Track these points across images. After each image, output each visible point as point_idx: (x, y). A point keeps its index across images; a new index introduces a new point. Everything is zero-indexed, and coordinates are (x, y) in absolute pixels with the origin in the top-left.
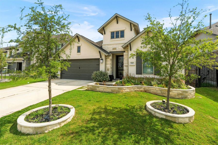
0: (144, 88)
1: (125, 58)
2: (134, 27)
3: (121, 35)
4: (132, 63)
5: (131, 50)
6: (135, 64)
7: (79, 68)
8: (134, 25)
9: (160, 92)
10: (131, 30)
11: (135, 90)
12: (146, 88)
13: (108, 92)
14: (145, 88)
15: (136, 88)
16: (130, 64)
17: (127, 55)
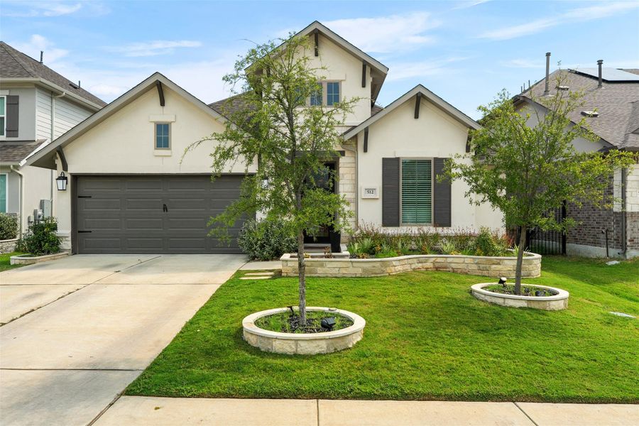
0: (432, 260)
1: (343, 174)
2: (373, 75)
3: (329, 98)
4: (370, 191)
5: (365, 150)
6: (379, 194)
7: (165, 208)
8: (373, 70)
9: (474, 267)
10: (364, 85)
11: (413, 266)
12: (439, 260)
13: (354, 276)
14: (437, 261)
15: (415, 260)
16: (362, 194)
17: (353, 165)
